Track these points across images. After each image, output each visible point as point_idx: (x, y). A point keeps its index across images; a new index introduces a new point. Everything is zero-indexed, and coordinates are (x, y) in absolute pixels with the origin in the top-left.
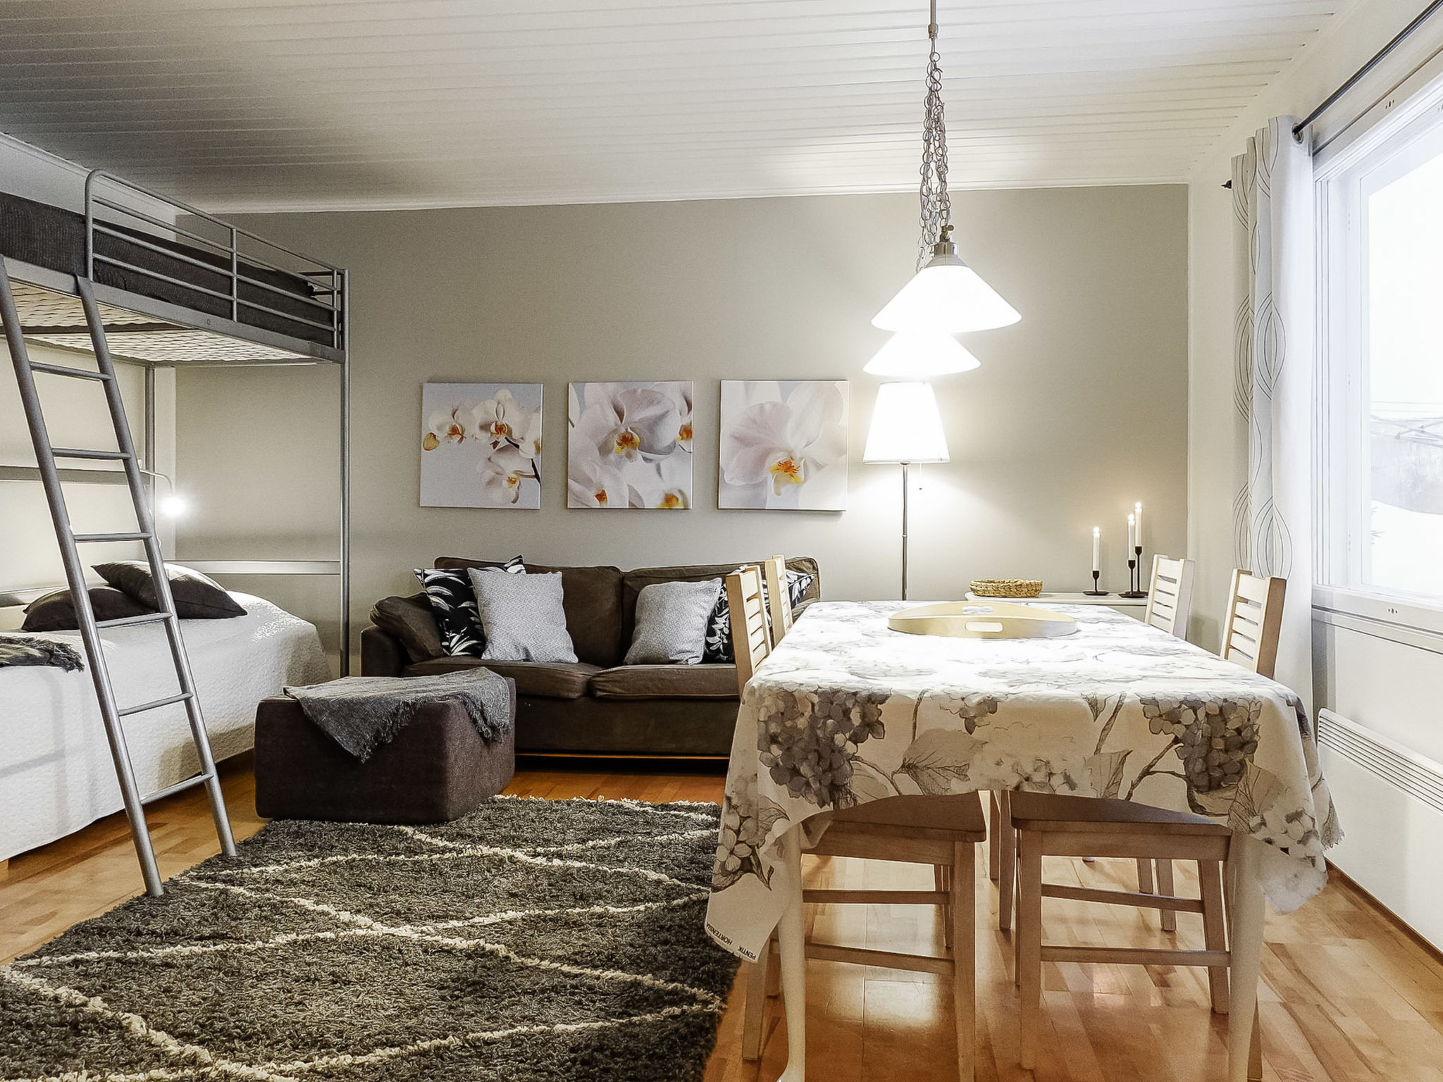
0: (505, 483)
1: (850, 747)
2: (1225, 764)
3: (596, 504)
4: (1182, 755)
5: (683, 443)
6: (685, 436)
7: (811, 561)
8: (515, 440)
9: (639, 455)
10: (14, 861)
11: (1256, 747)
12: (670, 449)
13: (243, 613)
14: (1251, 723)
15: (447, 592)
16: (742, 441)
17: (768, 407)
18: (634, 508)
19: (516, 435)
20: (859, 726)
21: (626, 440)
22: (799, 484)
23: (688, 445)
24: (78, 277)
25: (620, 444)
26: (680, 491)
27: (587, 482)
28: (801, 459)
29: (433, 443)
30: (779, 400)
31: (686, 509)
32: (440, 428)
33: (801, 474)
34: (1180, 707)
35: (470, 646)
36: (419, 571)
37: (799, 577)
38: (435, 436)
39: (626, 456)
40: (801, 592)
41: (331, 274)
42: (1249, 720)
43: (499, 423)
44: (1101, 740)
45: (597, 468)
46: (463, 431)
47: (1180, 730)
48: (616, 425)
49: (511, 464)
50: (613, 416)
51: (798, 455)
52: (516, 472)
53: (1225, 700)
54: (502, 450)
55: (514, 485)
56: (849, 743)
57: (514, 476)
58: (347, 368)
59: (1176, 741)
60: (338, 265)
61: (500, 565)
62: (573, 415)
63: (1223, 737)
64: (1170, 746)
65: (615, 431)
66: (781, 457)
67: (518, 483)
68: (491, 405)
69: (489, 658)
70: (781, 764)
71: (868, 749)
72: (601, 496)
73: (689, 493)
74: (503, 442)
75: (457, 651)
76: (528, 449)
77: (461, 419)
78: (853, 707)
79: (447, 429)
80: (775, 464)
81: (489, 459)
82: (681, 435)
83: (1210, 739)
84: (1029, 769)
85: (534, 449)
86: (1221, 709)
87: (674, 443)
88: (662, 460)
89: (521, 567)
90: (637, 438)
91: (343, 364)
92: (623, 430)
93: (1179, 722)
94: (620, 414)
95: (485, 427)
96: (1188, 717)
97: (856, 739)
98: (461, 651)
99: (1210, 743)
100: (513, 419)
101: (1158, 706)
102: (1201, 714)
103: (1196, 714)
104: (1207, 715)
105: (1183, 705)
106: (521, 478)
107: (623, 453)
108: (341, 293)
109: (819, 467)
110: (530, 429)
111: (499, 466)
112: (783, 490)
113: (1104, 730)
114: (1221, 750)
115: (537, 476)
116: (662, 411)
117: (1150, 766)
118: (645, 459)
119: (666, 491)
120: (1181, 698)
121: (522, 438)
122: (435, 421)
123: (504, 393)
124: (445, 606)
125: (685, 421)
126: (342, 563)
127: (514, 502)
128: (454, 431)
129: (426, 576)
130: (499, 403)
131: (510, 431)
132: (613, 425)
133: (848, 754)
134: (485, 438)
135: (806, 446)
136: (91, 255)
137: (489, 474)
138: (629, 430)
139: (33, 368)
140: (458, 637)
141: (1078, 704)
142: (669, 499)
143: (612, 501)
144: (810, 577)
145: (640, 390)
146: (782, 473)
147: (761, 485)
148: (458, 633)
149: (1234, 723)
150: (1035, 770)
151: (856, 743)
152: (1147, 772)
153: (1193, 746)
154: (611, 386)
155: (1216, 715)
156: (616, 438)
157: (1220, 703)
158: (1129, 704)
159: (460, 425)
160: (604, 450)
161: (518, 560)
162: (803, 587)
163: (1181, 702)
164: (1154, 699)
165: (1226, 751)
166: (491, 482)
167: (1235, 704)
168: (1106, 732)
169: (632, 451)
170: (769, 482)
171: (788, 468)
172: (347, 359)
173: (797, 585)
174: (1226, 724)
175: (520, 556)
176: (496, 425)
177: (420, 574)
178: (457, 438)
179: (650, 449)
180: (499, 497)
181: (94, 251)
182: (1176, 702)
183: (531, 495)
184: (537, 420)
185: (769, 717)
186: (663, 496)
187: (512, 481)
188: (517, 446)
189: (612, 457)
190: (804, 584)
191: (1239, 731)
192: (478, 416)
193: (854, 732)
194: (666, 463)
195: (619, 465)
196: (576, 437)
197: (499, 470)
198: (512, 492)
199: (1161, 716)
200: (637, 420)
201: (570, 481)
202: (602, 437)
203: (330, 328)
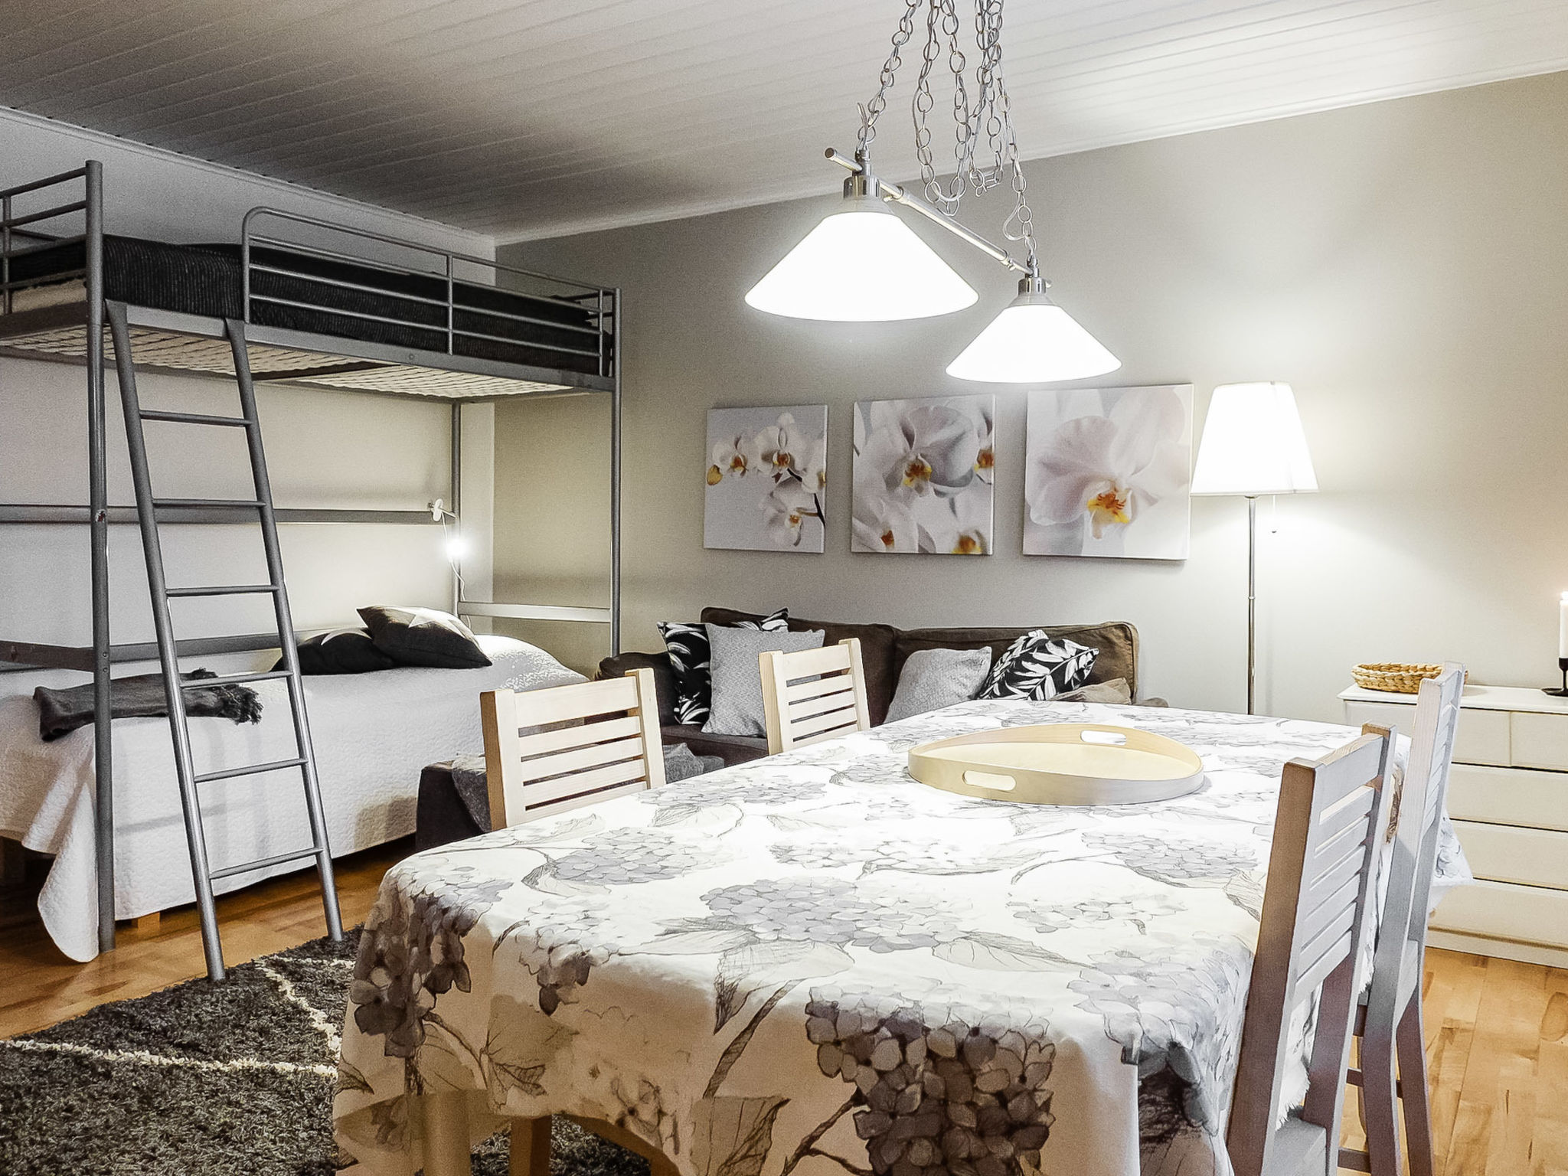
0: (787, 522)
1: (424, 999)
2: (979, 1159)
3: (882, 547)
4: (866, 1129)
5: (981, 472)
6: (984, 462)
7: (1122, 627)
8: (798, 472)
9: (930, 487)
10: (165, 914)
11: (1046, 1135)
12: (965, 481)
13: (488, 663)
14: (1029, 1086)
15: (685, 650)
16: (1053, 468)
17: (1085, 423)
18: (924, 554)
19: (799, 466)
20: (438, 966)
21: (916, 470)
22: (1126, 524)
23: (989, 475)
24: (227, 320)
25: (908, 475)
26: (978, 533)
27: (872, 520)
28: (1128, 490)
29: (715, 477)
30: (1099, 413)
31: (984, 555)
32: (723, 460)
33: (1127, 510)
34: (876, 1030)
35: (700, 714)
36: (662, 625)
37: (1079, 652)
38: (718, 469)
39: (916, 489)
40: (1080, 672)
41: (597, 295)
42: (1023, 1079)
43: (781, 453)
44: (720, 1073)
45: (884, 504)
46: (746, 463)
47: (867, 1079)
48: (905, 451)
49: (795, 501)
50: (901, 441)
51: (1123, 485)
52: (799, 509)
53: (975, 1031)
54: (785, 483)
55: (796, 525)
56: (424, 990)
57: (797, 514)
58: (618, 397)
59: (858, 1099)
60: (608, 286)
61: (758, 620)
62: (858, 441)
63: (971, 1104)
64: (845, 1109)
65: (904, 459)
66: (1102, 489)
67: (800, 522)
68: (773, 432)
69: (710, 731)
70: (387, 999)
71: (450, 1005)
72: (888, 538)
73: (990, 538)
74: (786, 475)
75: (686, 720)
76: (810, 482)
77: (744, 449)
78: (436, 934)
79: (730, 461)
80: (1094, 497)
81: (771, 494)
82: (979, 462)
83: (944, 1103)
84: (633, 1094)
85: (816, 483)
86: (961, 1048)
87: (971, 471)
88: (957, 493)
89: (782, 622)
90: (928, 468)
91: (614, 392)
92: (912, 458)
93: (867, 1063)
94: (910, 438)
95: (767, 458)
96: (886, 1054)
97: (436, 987)
98: (690, 720)
99: (945, 1111)
100: (795, 447)
101: (835, 1023)
102: (916, 1052)
103: (904, 1052)
104: (931, 1055)
105: (884, 1030)
106: (803, 516)
107: (913, 485)
108: (612, 314)
109: (1151, 501)
110: (814, 460)
111: (783, 504)
112: (1105, 530)
113: (727, 1053)
114: (970, 1129)
115: (819, 514)
116: (960, 432)
117: (813, 1138)
118: (938, 493)
119: (961, 531)
120: (886, 1014)
121: (805, 470)
122: (720, 452)
123: (787, 418)
124: (680, 666)
125: (984, 445)
126: (611, 610)
127: (796, 544)
128: (737, 463)
129: (667, 630)
130: (781, 430)
131: (793, 462)
132: (902, 451)
133: (421, 1008)
134: (767, 470)
135: (1135, 472)
136: (248, 296)
137: (771, 511)
138: (920, 458)
139: (142, 417)
140: (689, 702)
141: (700, 993)
142: (965, 542)
143: (901, 545)
144: (1092, 653)
145: (932, 408)
146: (1102, 508)
147: (1074, 526)
148: (690, 698)
149: (990, 1080)
150: (641, 1099)
151: (433, 992)
152: (807, 1149)
153: (893, 1116)
154: (900, 404)
155: (951, 1060)
156: (905, 468)
157: (963, 1035)
158: (784, 1010)
159: (744, 456)
160: (892, 482)
161: (780, 614)
162: (1081, 666)
163: (882, 1022)
164: (834, 1006)
165: (980, 1134)
166: (774, 521)
167: (994, 1042)
168: (730, 1058)
169: (923, 483)
170: (1086, 523)
171: (1111, 503)
172: (618, 386)
173: (1074, 662)
174: (973, 1080)
175: (786, 610)
176: (779, 455)
177: (662, 628)
178: (740, 470)
179: (940, 479)
180: (781, 538)
181: (252, 291)
182: (869, 1019)
183: (815, 536)
184: (822, 449)
185: (380, 924)
186: (957, 539)
187: (794, 520)
188: (800, 479)
189: (900, 490)
190: (1084, 660)
191: (1002, 1097)
192: (761, 444)
193: (431, 974)
194: (962, 496)
195: (907, 500)
196: (863, 469)
197: (783, 508)
198: (794, 531)
199: (837, 1043)
200: (928, 445)
201: (853, 519)
202: (888, 468)
203: (596, 355)
